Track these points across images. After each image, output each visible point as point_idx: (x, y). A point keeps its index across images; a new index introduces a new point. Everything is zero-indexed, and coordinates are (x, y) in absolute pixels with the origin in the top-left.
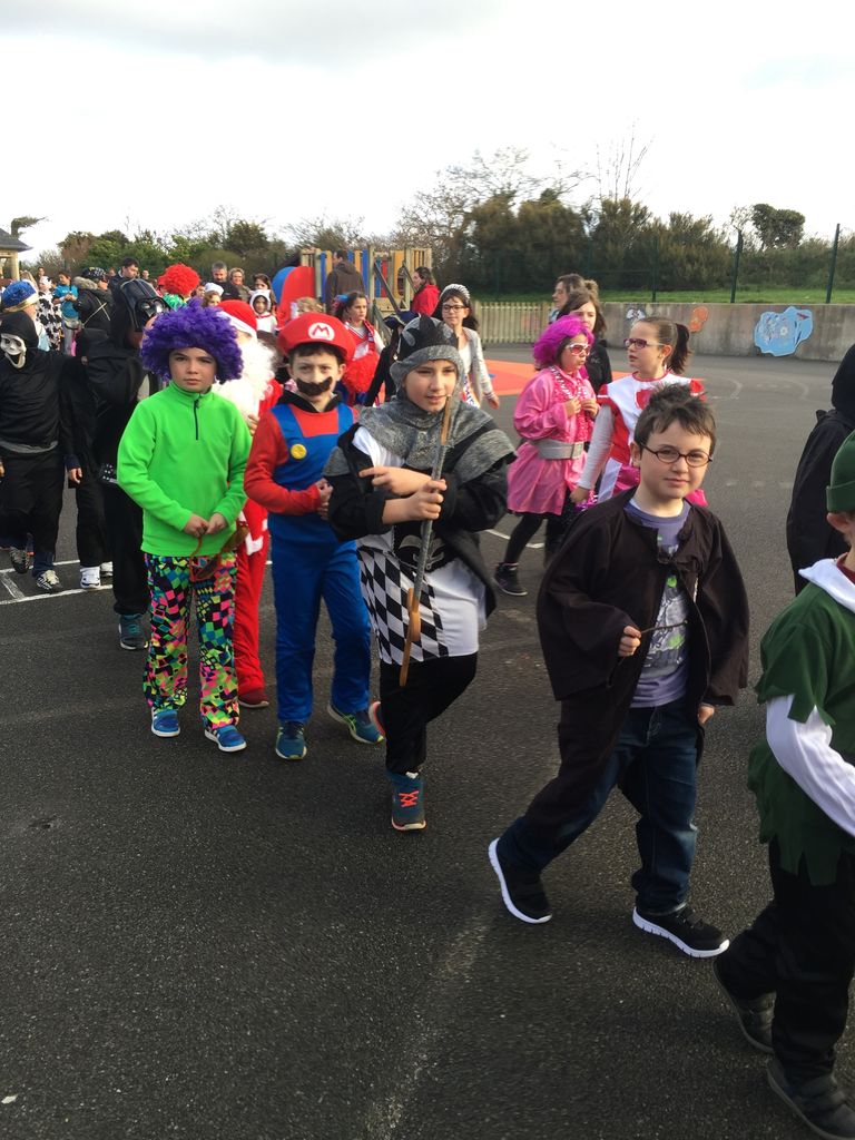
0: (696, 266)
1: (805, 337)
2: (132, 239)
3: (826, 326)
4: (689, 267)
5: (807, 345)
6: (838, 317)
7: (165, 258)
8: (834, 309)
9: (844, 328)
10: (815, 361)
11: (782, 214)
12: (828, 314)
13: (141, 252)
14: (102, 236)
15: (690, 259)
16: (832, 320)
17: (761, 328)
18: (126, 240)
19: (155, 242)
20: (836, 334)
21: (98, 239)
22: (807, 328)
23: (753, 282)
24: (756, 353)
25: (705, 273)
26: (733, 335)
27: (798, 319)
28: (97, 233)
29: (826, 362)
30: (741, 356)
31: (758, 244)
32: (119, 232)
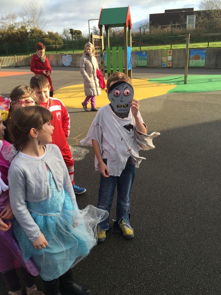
0: (55, 45)
1: (71, 61)
3: (74, 58)
5: (71, 63)
6: (76, 56)
8: (75, 54)
9: (77, 59)
10: (73, 67)
11: (76, 31)
12: (74, 56)
15: (54, 43)
17: (63, 59)
22: (71, 59)
23: (69, 48)
24: (63, 66)
26: (58, 62)
27: (69, 57)
29: (75, 67)
30: (61, 66)
31: (71, 38)
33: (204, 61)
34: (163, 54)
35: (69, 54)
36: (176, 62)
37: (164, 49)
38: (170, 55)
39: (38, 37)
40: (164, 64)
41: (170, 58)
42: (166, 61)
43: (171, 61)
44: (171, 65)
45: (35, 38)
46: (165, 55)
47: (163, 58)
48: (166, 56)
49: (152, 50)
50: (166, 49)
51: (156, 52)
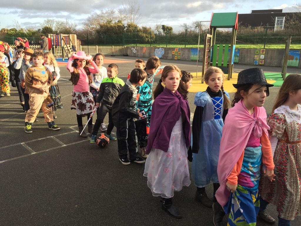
0: (148, 39)
1: (163, 54)
2: (18, 30)
3: (166, 52)
4: (146, 39)
5: (163, 56)
6: (168, 50)
7: (26, 35)
8: (168, 48)
9: (169, 52)
11: (167, 27)
12: (167, 49)
13: (20, 33)
14: (10, 30)
15: (147, 37)
16: (167, 51)
18: (17, 31)
19: (24, 31)
20: (168, 53)
21: (9, 30)
22: (163, 52)
23: (161, 42)
25: (150, 40)
26: (151, 54)
27: (162, 50)
28: (9, 29)
29: (167, 59)
31: (163, 34)
32: (14, 28)
33: (298, 61)
34: (256, 53)
35: (162, 48)
36: (268, 61)
37: (257, 48)
38: (263, 54)
39: (133, 31)
40: (256, 62)
41: (262, 57)
42: (258, 59)
43: (263, 59)
44: (263, 64)
45: (131, 32)
46: (257, 54)
47: (256, 56)
48: (259, 54)
49: (245, 48)
50: (259, 48)
51: (249, 50)
